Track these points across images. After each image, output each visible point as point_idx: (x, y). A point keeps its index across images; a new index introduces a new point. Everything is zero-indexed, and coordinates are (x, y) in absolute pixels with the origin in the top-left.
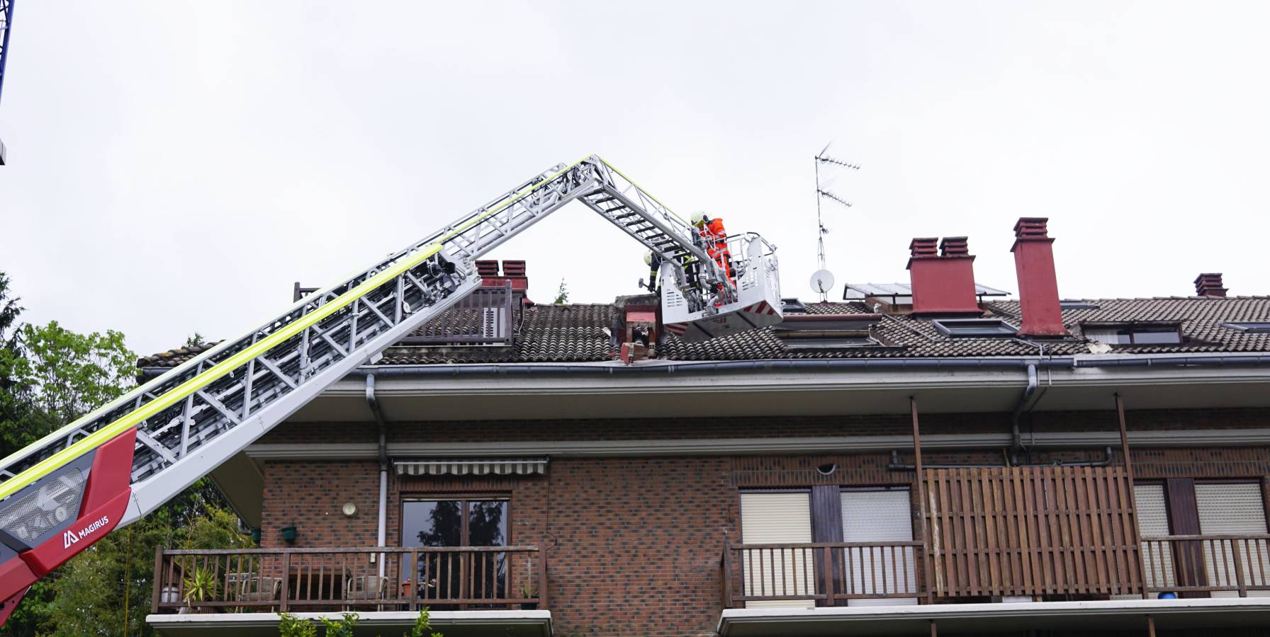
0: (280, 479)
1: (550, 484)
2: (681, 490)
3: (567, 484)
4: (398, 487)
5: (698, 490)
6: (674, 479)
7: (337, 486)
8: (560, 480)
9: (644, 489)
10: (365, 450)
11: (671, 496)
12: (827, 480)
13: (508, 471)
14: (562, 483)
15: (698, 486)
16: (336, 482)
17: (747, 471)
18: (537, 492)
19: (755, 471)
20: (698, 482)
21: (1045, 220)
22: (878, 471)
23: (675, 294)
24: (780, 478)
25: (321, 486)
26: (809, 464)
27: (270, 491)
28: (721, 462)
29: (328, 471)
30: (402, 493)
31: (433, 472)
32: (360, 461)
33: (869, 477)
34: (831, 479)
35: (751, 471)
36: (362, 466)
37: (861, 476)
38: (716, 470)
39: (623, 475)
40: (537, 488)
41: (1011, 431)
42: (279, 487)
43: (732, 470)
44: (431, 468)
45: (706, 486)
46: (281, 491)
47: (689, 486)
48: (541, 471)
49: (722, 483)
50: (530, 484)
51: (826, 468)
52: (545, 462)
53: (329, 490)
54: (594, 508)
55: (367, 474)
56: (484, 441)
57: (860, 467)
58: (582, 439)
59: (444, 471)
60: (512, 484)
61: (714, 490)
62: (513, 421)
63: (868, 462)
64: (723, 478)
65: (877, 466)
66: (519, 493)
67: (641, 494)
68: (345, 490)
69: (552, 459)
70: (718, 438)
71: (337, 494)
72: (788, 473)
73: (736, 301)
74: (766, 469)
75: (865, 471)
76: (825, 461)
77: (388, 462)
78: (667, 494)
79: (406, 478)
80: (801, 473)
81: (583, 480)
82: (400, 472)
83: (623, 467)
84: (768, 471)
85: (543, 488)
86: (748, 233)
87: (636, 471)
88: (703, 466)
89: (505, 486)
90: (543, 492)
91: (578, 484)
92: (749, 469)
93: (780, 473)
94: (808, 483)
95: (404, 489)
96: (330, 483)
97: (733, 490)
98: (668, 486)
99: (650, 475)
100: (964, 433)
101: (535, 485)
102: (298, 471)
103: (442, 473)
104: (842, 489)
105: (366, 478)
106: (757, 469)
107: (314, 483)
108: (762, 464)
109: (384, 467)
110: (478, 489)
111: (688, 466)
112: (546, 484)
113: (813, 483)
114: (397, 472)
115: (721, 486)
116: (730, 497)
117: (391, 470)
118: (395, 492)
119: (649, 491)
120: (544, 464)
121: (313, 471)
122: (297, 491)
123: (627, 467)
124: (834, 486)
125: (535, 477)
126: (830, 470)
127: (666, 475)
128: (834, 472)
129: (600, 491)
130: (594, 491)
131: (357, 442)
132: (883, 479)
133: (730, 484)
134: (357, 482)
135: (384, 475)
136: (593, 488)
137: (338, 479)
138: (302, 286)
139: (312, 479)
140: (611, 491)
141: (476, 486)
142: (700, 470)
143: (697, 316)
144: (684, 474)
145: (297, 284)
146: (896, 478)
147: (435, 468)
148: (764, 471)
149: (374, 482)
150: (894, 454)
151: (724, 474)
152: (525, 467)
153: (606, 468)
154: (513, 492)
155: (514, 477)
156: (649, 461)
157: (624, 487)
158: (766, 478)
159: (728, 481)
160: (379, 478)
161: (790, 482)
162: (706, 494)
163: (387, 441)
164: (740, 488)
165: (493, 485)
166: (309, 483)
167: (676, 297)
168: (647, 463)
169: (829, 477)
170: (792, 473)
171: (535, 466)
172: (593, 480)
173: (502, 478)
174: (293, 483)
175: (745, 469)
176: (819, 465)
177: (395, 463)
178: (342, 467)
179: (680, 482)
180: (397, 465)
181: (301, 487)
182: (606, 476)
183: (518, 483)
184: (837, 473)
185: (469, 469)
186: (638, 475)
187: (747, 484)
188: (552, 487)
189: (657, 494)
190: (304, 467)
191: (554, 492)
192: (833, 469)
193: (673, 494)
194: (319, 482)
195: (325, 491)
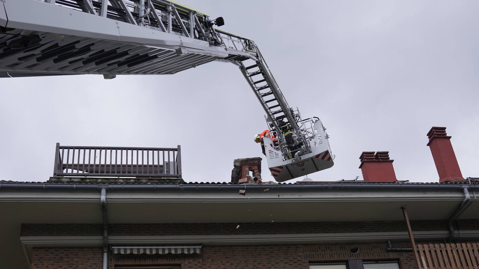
0: (42, 258)
1: (203, 260)
2: (278, 263)
3: (213, 260)
4: (114, 263)
5: (286, 263)
6: (272, 257)
7: (77, 262)
8: (208, 258)
9: (256, 263)
10: (95, 240)
11: (272, 267)
12: (355, 257)
13: (179, 252)
14: (210, 260)
15: (286, 261)
16: (76, 259)
17: (312, 252)
18: (196, 265)
19: (316, 252)
20: (286, 259)
21: (445, 128)
22: (381, 252)
23: (274, 152)
24: (330, 256)
25: (67, 262)
26: (345, 248)
27: (35, 265)
28: (298, 248)
29: (72, 253)
30: (116, 266)
31: (135, 252)
32: (91, 248)
33: (377, 255)
34: (357, 256)
35: (314, 253)
36: (92, 250)
37: (373, 255)
38: (295, 252)
39: (244, 255)
40: (196, 263)
41: (448, 229)
42: (41, 262)
43: (304, 252)
44: (134, 250)
45: (291, 261)
46: (42, 265)
47: (281, 261)
48: (198, 252)
49: (299, 259)
50: (191, 260)
51: (354, 251)
52: (201, 247)
53: (72, 264)
55: (95, 255)
56: (165, 235)
57: (372, 250)
58: (221, 234)
59: (142, 252)
60: (181, 260)
61: (295, 263)
62: (182, 224)
63: (376, 247)
64: (300, 256)
65: (381, 250)
66: (185, 265)
67: (255, 266)
68: (82, 264)
69: (204, 246)
70: (296, 233)
71: (77, 266)
72: (334, 253)
73: (310, 152)
74: (322, 251)
75: (375, 252)
76: (353, 247)
77: (109, 248)
78: (269, 265)
79: (120, 256)
80: (341, 253)
81: (221, 258)
82: (116, 252)
83: (243, 251)
84: (324, 252)
85: (199, 263)
86: (314, 117)
87: (251, 253)
88: (288, 250)
89: (177, 262)
90: (199, 265)
91: (219, 260)
92: (313, 251)
93: (330, 253)
94: (345, 259)
95: (117, 263)
96: (72, 260)
97: (306, 262)
98: (270, 261)
99: (259, 255)
100: (424, 230)
101: (194, 261)
102: (53, 253)
103: (141, 253)
104: (364, 262)
105: (94, 257)
106: (318, 251)
107: (63, 260)
108: (319, 248)
109: (106, 250)
110: (161, 263)
111: (279, 250)
112: (200, 260)
113: (348, 259)
114: (114, 252)
115: (299, 260)
116: (305, 267)
117: (110, 252)
118: (112, 265)
119: (259, 264)
120: (200, 248)
121: (63, 253)
122: (52, 265)
123: (246, 251)
124: (360, 260)
125: (194, 256)
126: (357, 251)
127: (268, 255)
128: (359, 253)
129: (231, 264)
130: (229, 264)
131: (90, 235)
132: (385, 256)
133: (304, 259)
134: (89, 259)
135: (105, 255)
136: (227, 262)
137: (77, 258)
138: (61, 145)
139: (61, 258)
140: (238, 264)
141: (160, 262)
142: (286, 252)
143: (289, 162)
144: (277, 254)
145: (58, 144)
146: (392, 256)
147: (136, 251)
148: (321, 252)
149: (99, 259)
150: (389, 242)
151: (300, 254)
152: (189, 250)
153: (234, 251)
154: (182, 265)
155: (183, 256)
156: (258, 247)
157: (246, 262)
158: (323, 256)
159: (302, 258)
160: (103, 257)
161: (336, 258)
162: (291, 265)
163: (109, 234)
164: (310, 262)
165: (170, 261)
166: (60, 260)
167: (274, 154)
168: (257, 248)
169: (356, 255)
170: (337, 253)
171: (195, 249)
172: (227, 258)
173: (176, 256)
174: (50, 260)
175: (311, 251)
176: (350, 249)
177: (113, 247)
178: (80, 251)
179: (276, 259)
180: (114, 249)
181: (55, 262)
182: (235, 255)
183: (184, 259)
184: (360, 252)
185: (156, 251)
186: (253, 255)
187: (313, 260)
188: (204, 262)
189: (264, 266)
190: (57, 251)
191: (205, 265)
192: (358, 251)
193: (273, 265)
194: (66, 259)
195: (70, 264)
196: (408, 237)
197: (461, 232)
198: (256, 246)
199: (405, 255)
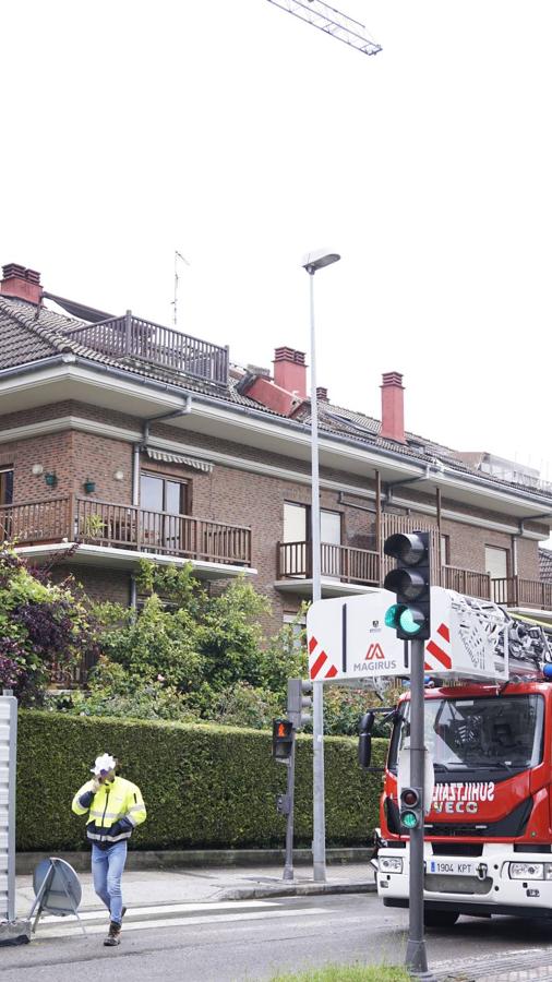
1: (210, 479)
2: (263, 496)
5: (269, 497)
7: (110, 456)
9: (248, 492)
10: (133, 436)
11: (259, 499)
13: (198, 467)
15: (269, 495)
16: (109, 453)
17: (288, 491)
18: (205, 483)
20: (269, 493)
21: (402, 376)
22: (334, 502)
25: (102, 454)
27: (75, 452)
28: (278, 482)
29: (105, 444)
30: (142, 469)
31: (165, 459)
32: (122, 441)
38: (276, 487)
39: (240, 481)
40: (204, 480)
42: (80, 450)
43: (282, 488)
44: (165, 457)
45: (272, 496)
46: (81, 453)
47: (266, 494)
48: (212, 470)
49: (278, 496)
50: (201, 477)
54: (227, 499)
58: (231, 454)
59: (170, 460)
60: (192, 474)
61: (275, 499)
63: (332, 496)
64: (278, 492)
65: (334, 500)
66: (196, 481)
67: (247, 495)
69: (216, 464)
74: (295, 491)
78: (257, 497)
79: (152, 461)
82: (150, 455)
83: (240, 475)
85: (207, 481)
87: (245, 479)
88: (271, 483)
89: (189, 476)
91: (222, 482)
92: (289, 489)
95: (143, 466)
96: (106, 453)
97: (282, 500)
98: (257, 492)
99: (250, 483)
101: (203, 478)
102: (90, 440)
104: (321, 510)
106: (292, 490)
107: (98, 451)
108: (294, 487)
109: (138, 451)
116: (281, 505)
117: (144, 455)
119: (250, 493)
120: (213, 466)
121: (98, 442)
122: (89, 455)
127: (257, 485)
129: (230, 489)
130: (228, 488)
133: (281, 497)
135: (138, 454)
137: (110, 451)
139: (97, 448)
140: (235, 490)
145: (130, 310)
146: (341, 508)
149: (131, 459)
150: (343, 494)
151: (279, 490)
152: (205, 466)
153: (233, 474)
154: (193, 480)
156: (250, 475)
157: (240, 489)
158: (294, 497)
159: (280, 495)
160: (135, 456)
162: (272, 501)
163: (149, 433)
164: (284, 500)
165: (184, 473)
166: (96, 450)
171: (209, 467)
174: (88, 449)
175: (287, 488)
177: (147, 449)
178: (112, 443)
179: (262, 491)
180: (148, 451)
181: (91, 453)
182: (233, 479)
183: (195, 475)
186: (246, 482)
187: (287, 498)
188: (216, 482)
189: (253, 496)
190: (93, 438)
191: (211, 485)
194: (101, 451)
195: (105, 458)
196: (375, 498)
197: (394, 498)
198: (250, 472)
199: (349, 510)
